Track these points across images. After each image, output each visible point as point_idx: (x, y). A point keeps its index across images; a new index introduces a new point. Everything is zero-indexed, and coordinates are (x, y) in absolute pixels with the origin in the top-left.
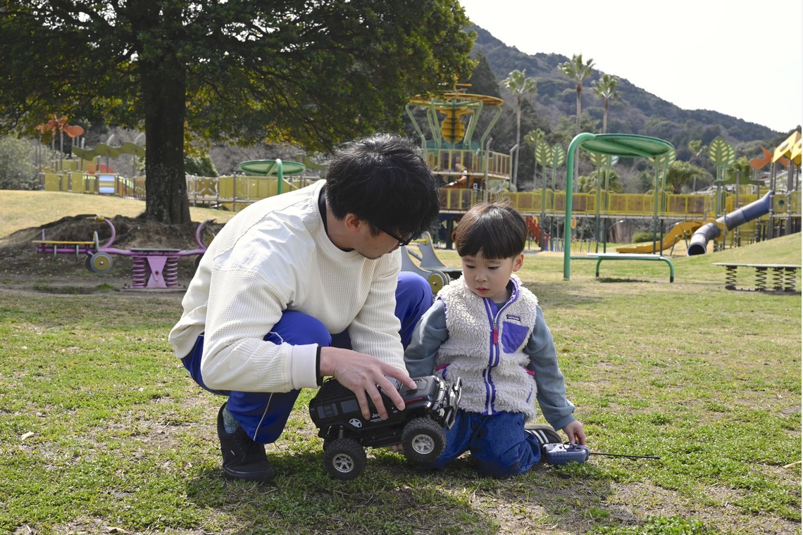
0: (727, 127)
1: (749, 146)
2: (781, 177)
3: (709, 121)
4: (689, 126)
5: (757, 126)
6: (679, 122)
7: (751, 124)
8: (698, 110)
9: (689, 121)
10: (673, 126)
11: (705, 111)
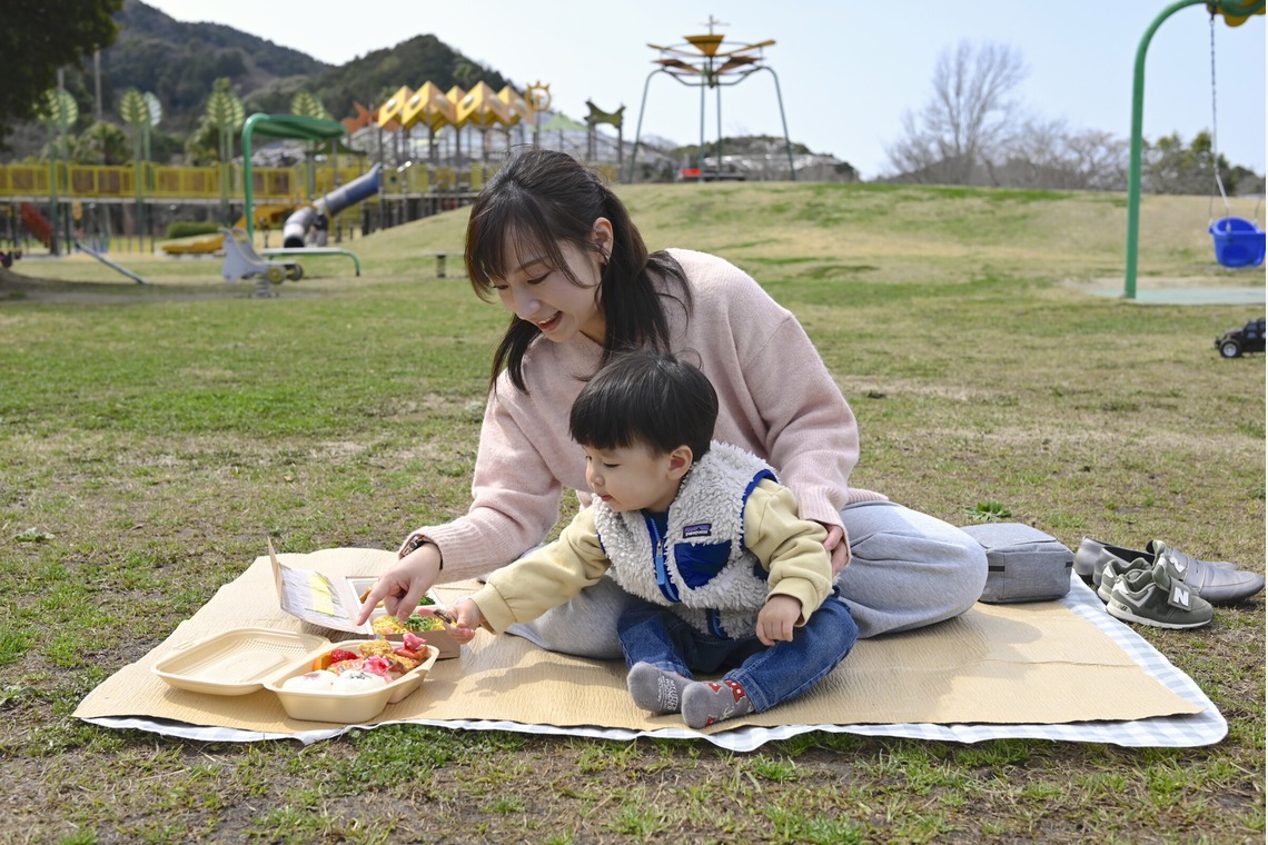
0: (251, 52)
1: (288, 85)
2: (357, 138)
3: (222, 43)
4: (193, 49)
5: (294, 53)
6: (175, 41)
7: (284, 50)
8: (202, 24)
9: (193, 40)
10: (168, 49)
11: (212, 25)
